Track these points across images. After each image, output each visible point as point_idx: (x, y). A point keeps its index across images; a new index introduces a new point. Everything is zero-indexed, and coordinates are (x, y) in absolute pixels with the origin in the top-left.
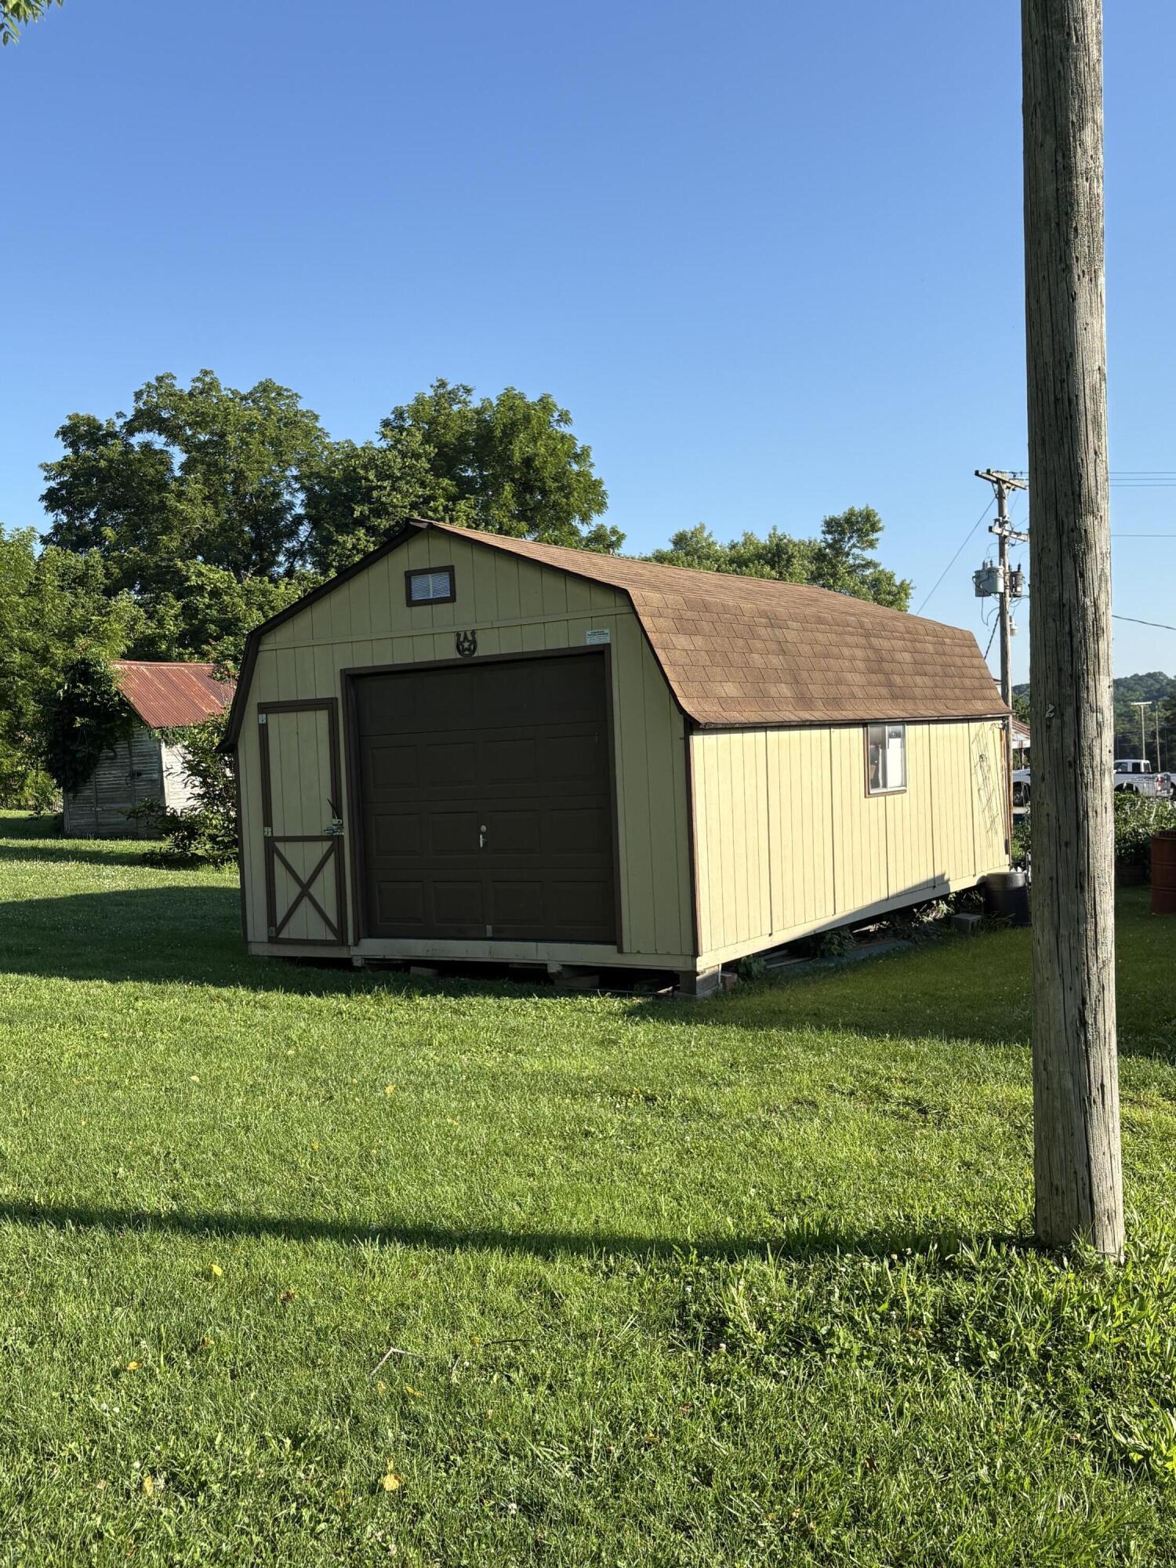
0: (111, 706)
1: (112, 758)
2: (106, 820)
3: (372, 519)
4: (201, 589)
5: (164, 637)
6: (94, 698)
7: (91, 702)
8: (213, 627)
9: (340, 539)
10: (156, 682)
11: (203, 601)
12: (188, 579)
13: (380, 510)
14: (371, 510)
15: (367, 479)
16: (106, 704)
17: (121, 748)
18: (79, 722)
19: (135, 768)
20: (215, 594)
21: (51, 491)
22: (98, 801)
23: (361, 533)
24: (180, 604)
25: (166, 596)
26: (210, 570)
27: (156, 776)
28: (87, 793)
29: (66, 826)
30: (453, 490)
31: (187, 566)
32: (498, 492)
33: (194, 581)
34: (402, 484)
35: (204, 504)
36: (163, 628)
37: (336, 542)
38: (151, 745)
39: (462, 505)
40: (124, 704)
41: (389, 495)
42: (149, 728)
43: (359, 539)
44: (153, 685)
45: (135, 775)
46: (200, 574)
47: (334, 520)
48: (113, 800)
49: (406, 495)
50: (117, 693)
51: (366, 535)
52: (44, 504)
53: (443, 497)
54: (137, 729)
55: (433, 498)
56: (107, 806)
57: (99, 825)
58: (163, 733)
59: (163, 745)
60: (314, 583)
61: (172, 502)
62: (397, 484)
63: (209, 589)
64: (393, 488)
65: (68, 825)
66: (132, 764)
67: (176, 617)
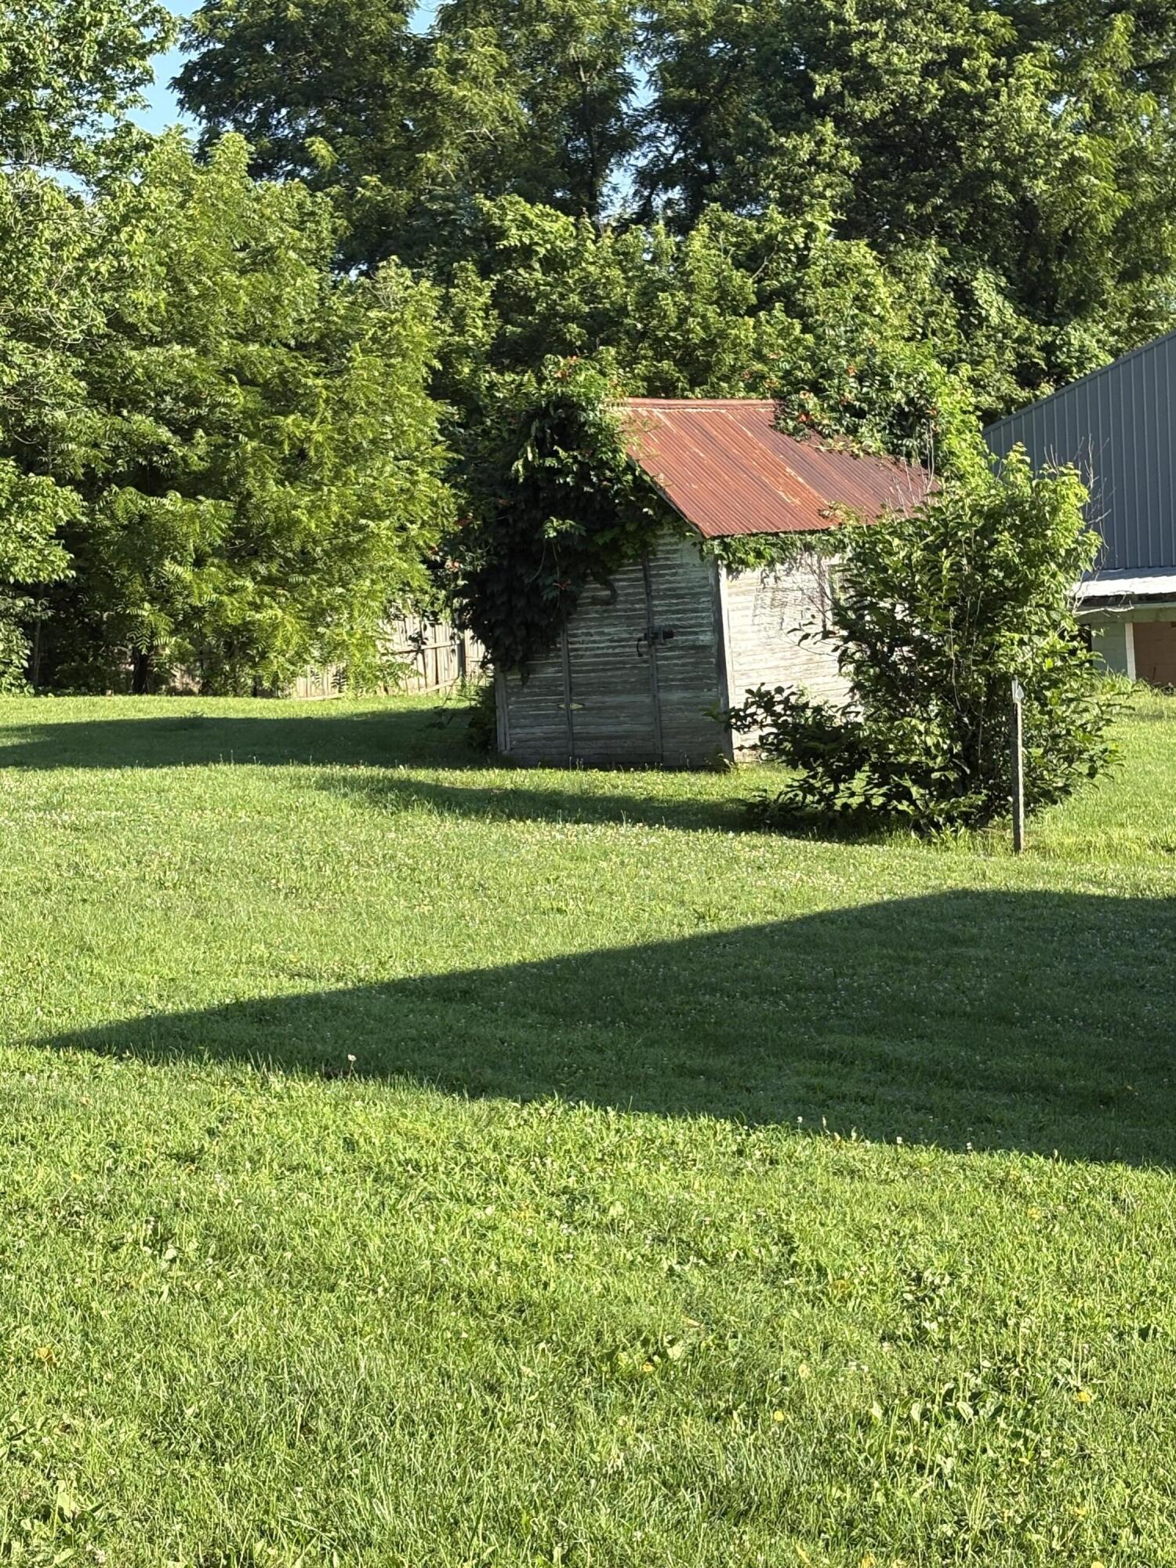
0: (617, 493)
1: (607, 602)
2: (592, 729)
3: (849, 101)
4: (527, 252)
5: (464, 351)
6: (583, 477)
7: (578, 487)
8: (574, 328)
9: (788, 143)
10: (687, 440)
11: (532, 277)
12: (502, 234)
13: (865, 80)
14: (845, 83)
15: (840, 20)
16: (607, 490)
17: (626, 581)
18: (553, 528)
19: (659, 622)
20: (553, 263)
21: (189, 69)
22: (573, 690)
23: (828, 129)
24: (489, 286)
25: (463, 269)
26: (543, 215)
27: (706, 638)
28: (549, 672)
29: (501, 738)
30: (1008, 34)
31: (502, 207)
32: (1099, 33)
33: (514, 238)
34: (907, 25)
35: (499, 84)
36: (462, 333)
37: (779, 150)
38: (696, 574)
39: (1026, 63)
40: (644, 489)
41: (884, 48)
42: (701, 540)
43: (822, 142)
44: (685, 448)
45: (658, 637)
46: (525, 223)
47: (768, 107)
48: (607, 688)
49: (914, 47)
50: (630, 467)
51: (835, 134)
52: (178, 95)
53: (989, 50)
54: (665, 540)
55: (967, 52)
56: (595, 700)
57: (574, 738)
58: (726, 547)
59: (723, 572)
60: (738, 234)
61: (441, 85)
62: (898, 26)
63: (542, 251)
64: (893, 35)
65: (507, 737)
66: (650, 613)
67: (486, 309)
